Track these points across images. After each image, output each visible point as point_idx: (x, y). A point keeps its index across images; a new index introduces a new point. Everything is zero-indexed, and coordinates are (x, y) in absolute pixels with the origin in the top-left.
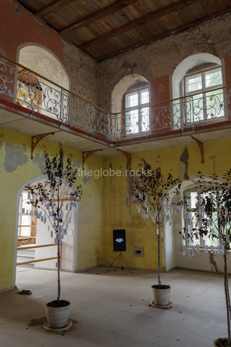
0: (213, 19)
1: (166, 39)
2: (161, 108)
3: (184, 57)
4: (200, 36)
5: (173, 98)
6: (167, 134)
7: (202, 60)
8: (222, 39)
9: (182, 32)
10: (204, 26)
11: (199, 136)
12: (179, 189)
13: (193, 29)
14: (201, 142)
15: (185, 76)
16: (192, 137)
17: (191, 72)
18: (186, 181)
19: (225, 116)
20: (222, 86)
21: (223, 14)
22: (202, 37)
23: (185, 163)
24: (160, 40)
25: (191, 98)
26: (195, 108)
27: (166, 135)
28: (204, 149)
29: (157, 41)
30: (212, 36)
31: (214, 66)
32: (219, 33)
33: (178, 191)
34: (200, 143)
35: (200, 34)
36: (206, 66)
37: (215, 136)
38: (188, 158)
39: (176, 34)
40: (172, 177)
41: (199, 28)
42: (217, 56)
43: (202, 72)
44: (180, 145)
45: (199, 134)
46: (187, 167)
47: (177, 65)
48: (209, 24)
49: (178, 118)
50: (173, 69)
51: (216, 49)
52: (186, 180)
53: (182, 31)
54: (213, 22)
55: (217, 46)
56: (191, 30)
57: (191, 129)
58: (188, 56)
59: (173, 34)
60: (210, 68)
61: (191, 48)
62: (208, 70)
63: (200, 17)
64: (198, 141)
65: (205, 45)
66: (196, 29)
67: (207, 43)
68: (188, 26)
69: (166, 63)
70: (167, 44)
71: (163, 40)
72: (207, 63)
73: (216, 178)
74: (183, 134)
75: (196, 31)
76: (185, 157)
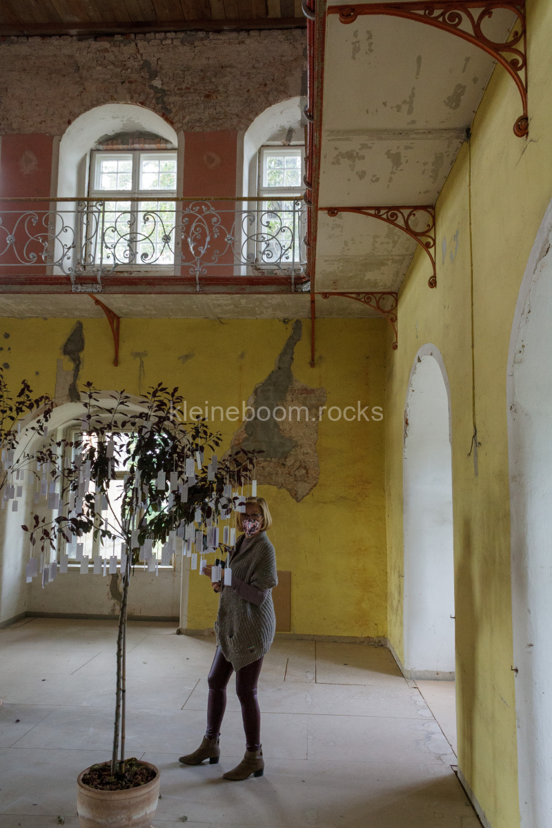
0: (169, 35)
1: (55, 41)
2: (23, 213)
3: (95, 103)
4: (136, 63)
5: (59, 195)
6: (31, 282)
7: (136, 122)
8: (184, 87)
9: (95, 39)
10: (149, 42)
11: (112, 300)
12: (47, 420)
13: (121, 42)
14: (115, 315)
15: (93, 147)
16: (94, 298)
17: (109, 142)
18: (73, 404)
19: (175, 265)
20: (175, 196)
21: (191, 31)
22: (142, 68)
23: (74, 360)
24: (38, 40)
25: (101, 205)
26: (107, 231)
27: (30, 284)
28: (121, 332)
29: (30, 40)
30: (163, 72)
31: (163, 146)
32: (180, 72)
33: (41, 427)
34: (113, 318)
35: (137, 58)
36: (145, 139)
37: (147, 307)
38: (82, 348)
39: (81, 37)
40: (31, 391)
41: (136, 45)
42: (171, 123)
43: (134, 150)
44: (66, 314)
45: (111, 295)
46: (79, 371)
47: (76, 116)
48: (159, 41)
49: (63, 247)
50: (64, 122)
51: (168, 107)
52: (72, 401)
53: (97, 36)
54: (169, 42)
55: (172, 99)
56: (117, 41)
57: (93, 280)
58: (104, 103)
59: (72, 36)
60: (153, 146)
61: (114, 85)
62: (148, 150)
63: (140, 19)
64: (108, 311)
65: (147, 89)
66: (130, 43)
67: (152, 87)
68: (111, 30)
69: (48, 103)
70: (55, 56)
71: (44, 41)
72: (149, 132)
73: (125, 400)
74: (73, 289)
75: (129, 50)
76: (74, 346)
